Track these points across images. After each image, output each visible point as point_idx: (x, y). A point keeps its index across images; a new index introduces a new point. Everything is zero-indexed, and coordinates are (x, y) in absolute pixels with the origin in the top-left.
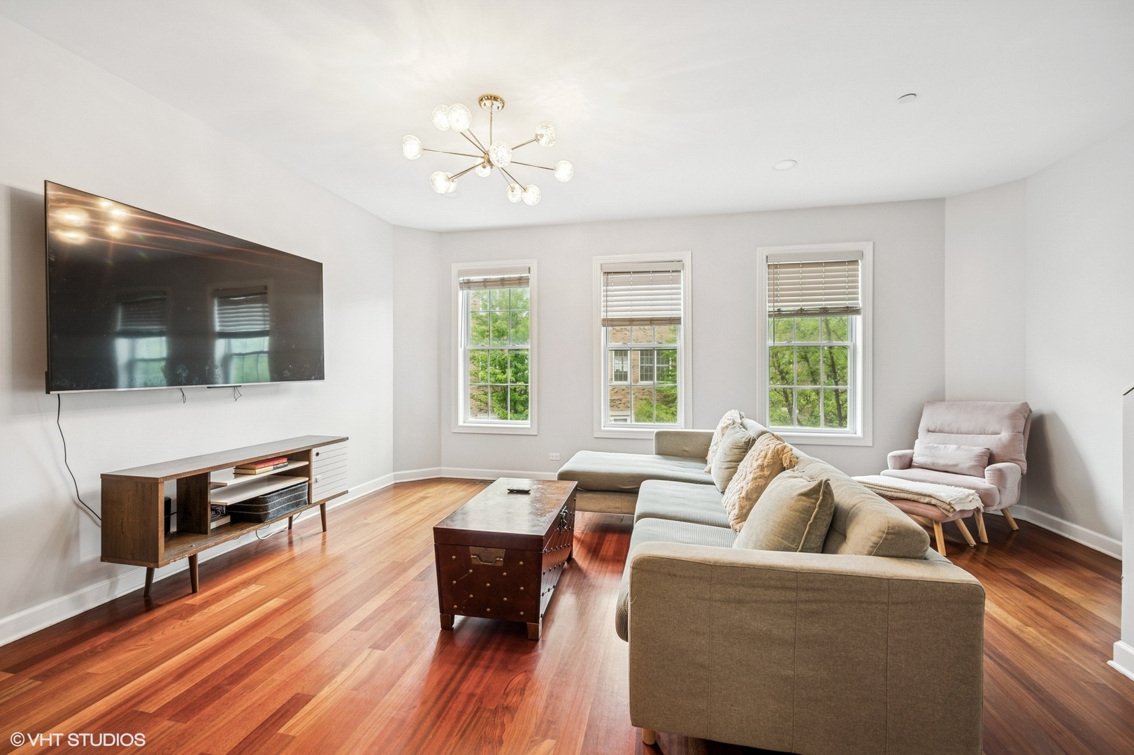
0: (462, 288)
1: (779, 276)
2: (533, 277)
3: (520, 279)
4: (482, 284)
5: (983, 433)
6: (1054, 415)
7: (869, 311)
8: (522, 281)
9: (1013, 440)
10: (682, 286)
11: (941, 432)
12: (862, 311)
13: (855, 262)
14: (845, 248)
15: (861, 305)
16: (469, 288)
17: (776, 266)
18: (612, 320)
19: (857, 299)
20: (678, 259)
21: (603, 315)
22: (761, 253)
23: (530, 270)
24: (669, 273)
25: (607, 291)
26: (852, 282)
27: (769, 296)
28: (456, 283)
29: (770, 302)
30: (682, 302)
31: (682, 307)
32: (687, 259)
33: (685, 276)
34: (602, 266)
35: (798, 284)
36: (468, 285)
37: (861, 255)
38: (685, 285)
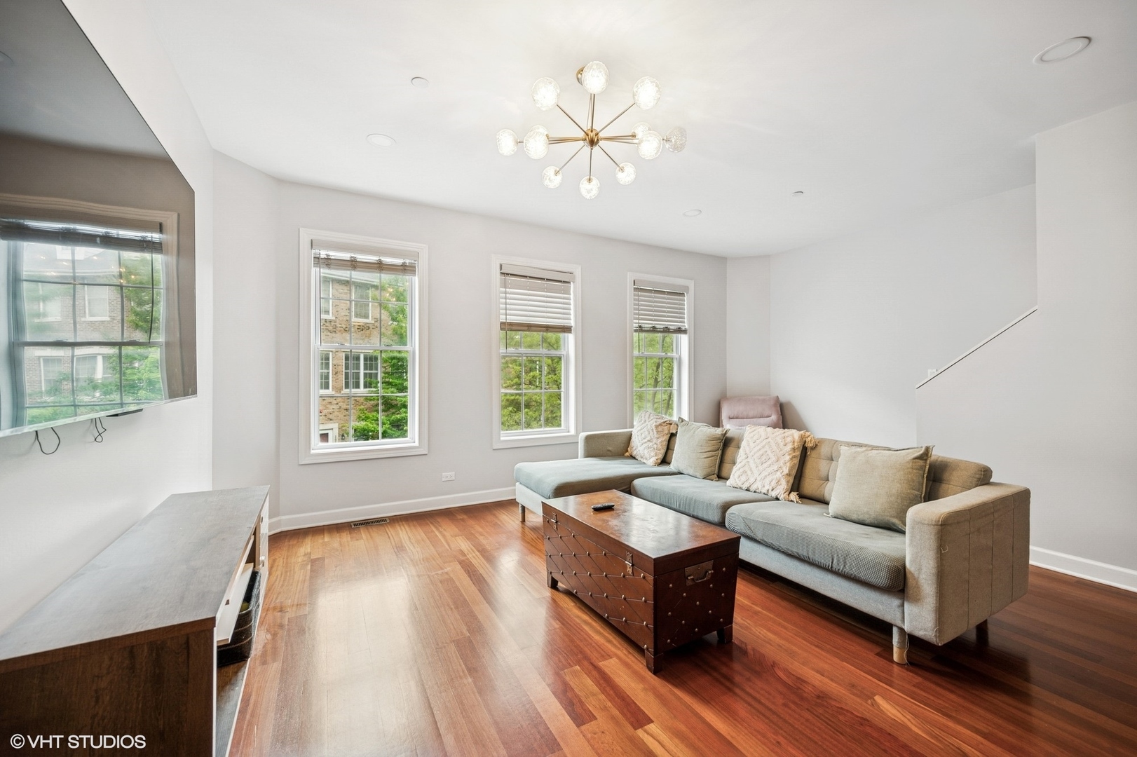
1: (641, 298)
2: (422, 266)
3: (404, 265)
4: (349, 263)
5: (761, 417)
7: (691, 331)
8: (407, 268)
10: (572, 296)
11: (737, 418)
12: (688, 332)
13: (682, 294)
14: (677, 282)
15: (687, 327)
17: (639, 290)
18: (511, 324)
19: (684, 322)
20: (570, 271)
21: (503, 318)
22: (630, 277)
23: (417, 255)
24: (560, 282)
25: (506, 293)
26: (681, 309)
27: (635, 314)
28: (307, 255)
29: (635, 319)
30: (572, 312)
31: (572, 317)
32: (578, 272)
33: (575, 288)
34: (501, 266)
35: (651, 306)
36: (328, 262)
37: (687, 288)
38: (575, 296)
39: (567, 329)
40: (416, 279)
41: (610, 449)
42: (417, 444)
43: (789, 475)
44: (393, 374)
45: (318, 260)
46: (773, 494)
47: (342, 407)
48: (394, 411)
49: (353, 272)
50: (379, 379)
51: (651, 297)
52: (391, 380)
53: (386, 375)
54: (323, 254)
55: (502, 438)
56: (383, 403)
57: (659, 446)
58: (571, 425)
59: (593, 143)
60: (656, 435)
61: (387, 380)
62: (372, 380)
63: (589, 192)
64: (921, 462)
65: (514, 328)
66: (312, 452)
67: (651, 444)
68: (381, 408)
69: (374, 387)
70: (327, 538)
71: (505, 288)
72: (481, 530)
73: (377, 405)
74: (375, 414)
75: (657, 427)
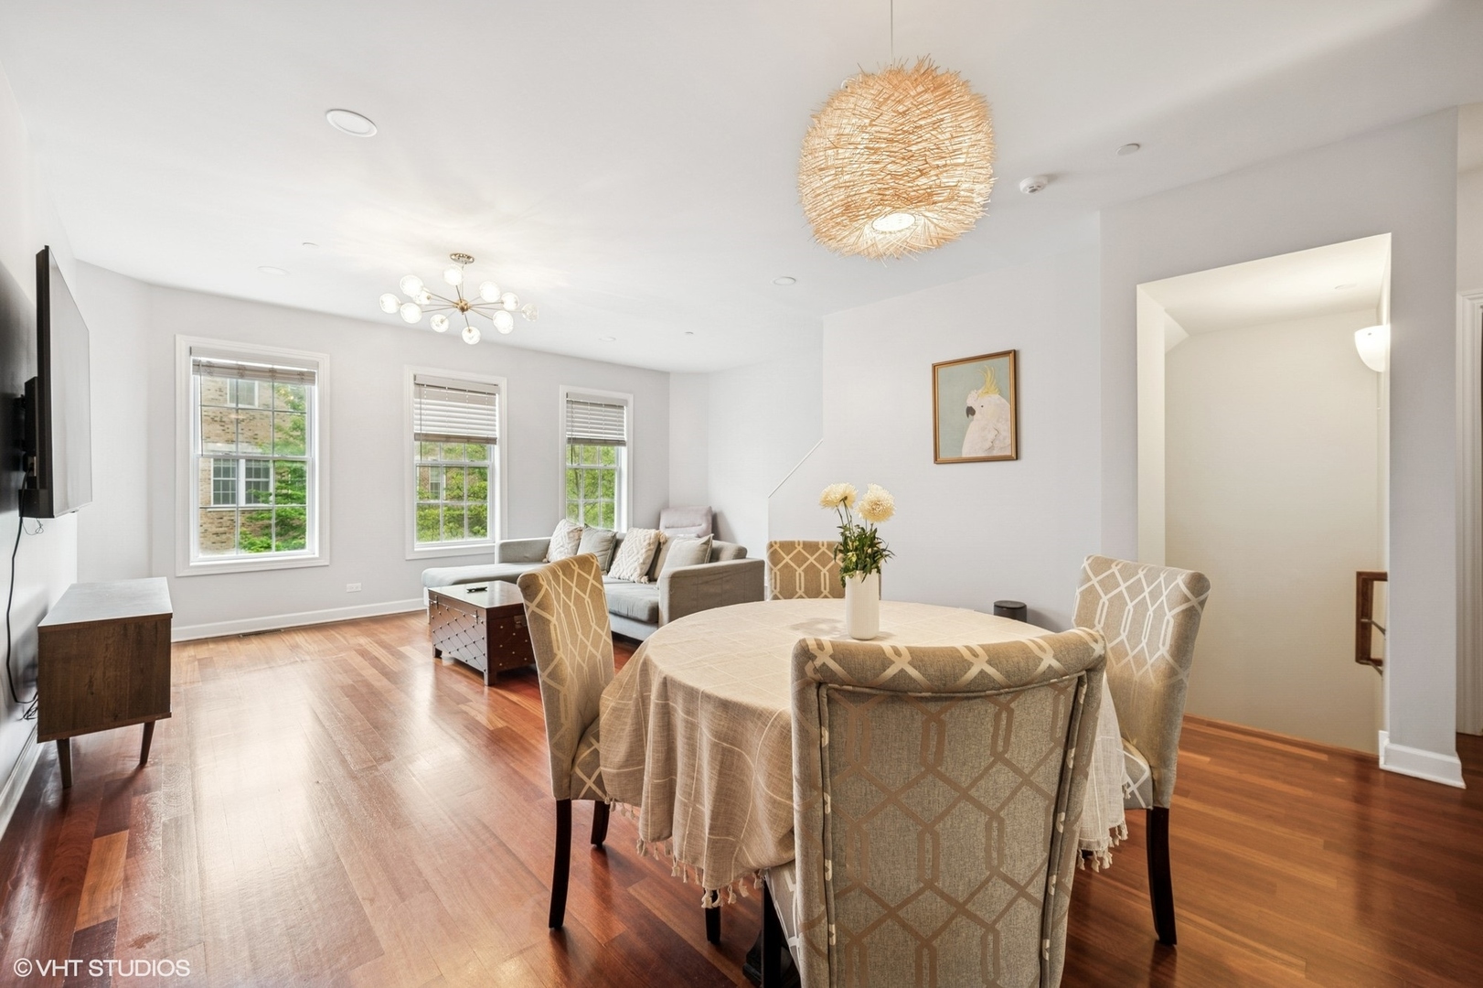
0: (195, 372)
1: (574, 411)
2: (322, 375)
3: (300, 374)
4: (236, 371)
5: (694, 526)
6: (721, 513)
7: (630, 444)
8: (305, 377)
9: (708, 527)
10: (497, 408)
11: (673, 527)
12: (626, 443)
13: (621, 407)
14: (616, 396)
15: (626, 439)
16: (210, 374)
17: (573, 402)
18: (426, 435)
19: (623, 435)
20: (496, 383)
21: (417, 429)
22: (562, 390)
23: (317, 365)
24: (485, 394)
25: (421, 403)
26: (619, 421)
27: (567, 426)
28: (185, 363)
29: (568, 431)
30: (497, 423)
31: (497, 428)
32: (503, 384)
33: (500, 399)
34: (415, 376)
35: (587, 418)
36: (210, 368)
37: (626, 402)
38: (500, 406)
39: (492, 441)
40: (316, 389)
41: (528, 555)
42: (317, 555)
43: (644, 563)
44: (293, 483)
45: (198, 366)
46: (632, 579)
47: (210, 530)
48: (296, 534)
49: (240, 380)
50: (271, 490)
51: (587, 409)
52: (290, 492)
53: (283, 485)
54: (204, 359)
55: (416, 550)
56: (277, 524)
57: (570, 551)
58: (496, 535)
59: (463, 310)
60: (567, 541)
61: (284, 491)
62: (261, 491)
63: (470, 339)
64: (705, 546)
65: (430, 438)
66: (191, 564)
67: (562, 549)
68: (274, 530)
69: (263, 502)
70: (212, 646)
71: (420, 398)
72: (384, 631)
73: (269, 526)
74: (264, 539)
75: (569, 533)
